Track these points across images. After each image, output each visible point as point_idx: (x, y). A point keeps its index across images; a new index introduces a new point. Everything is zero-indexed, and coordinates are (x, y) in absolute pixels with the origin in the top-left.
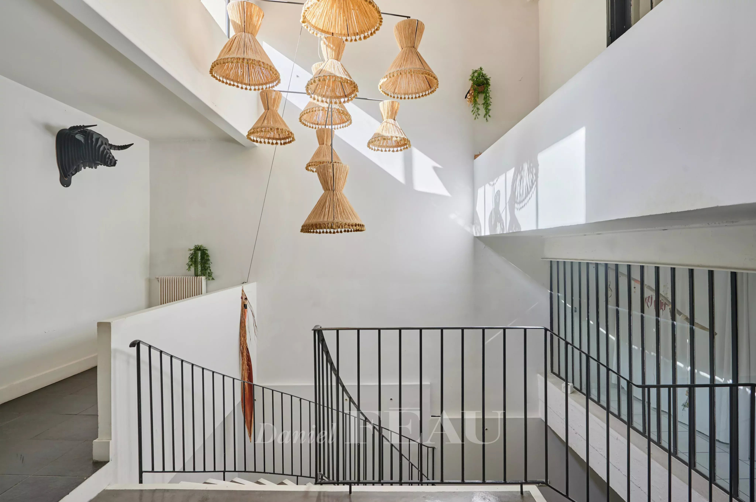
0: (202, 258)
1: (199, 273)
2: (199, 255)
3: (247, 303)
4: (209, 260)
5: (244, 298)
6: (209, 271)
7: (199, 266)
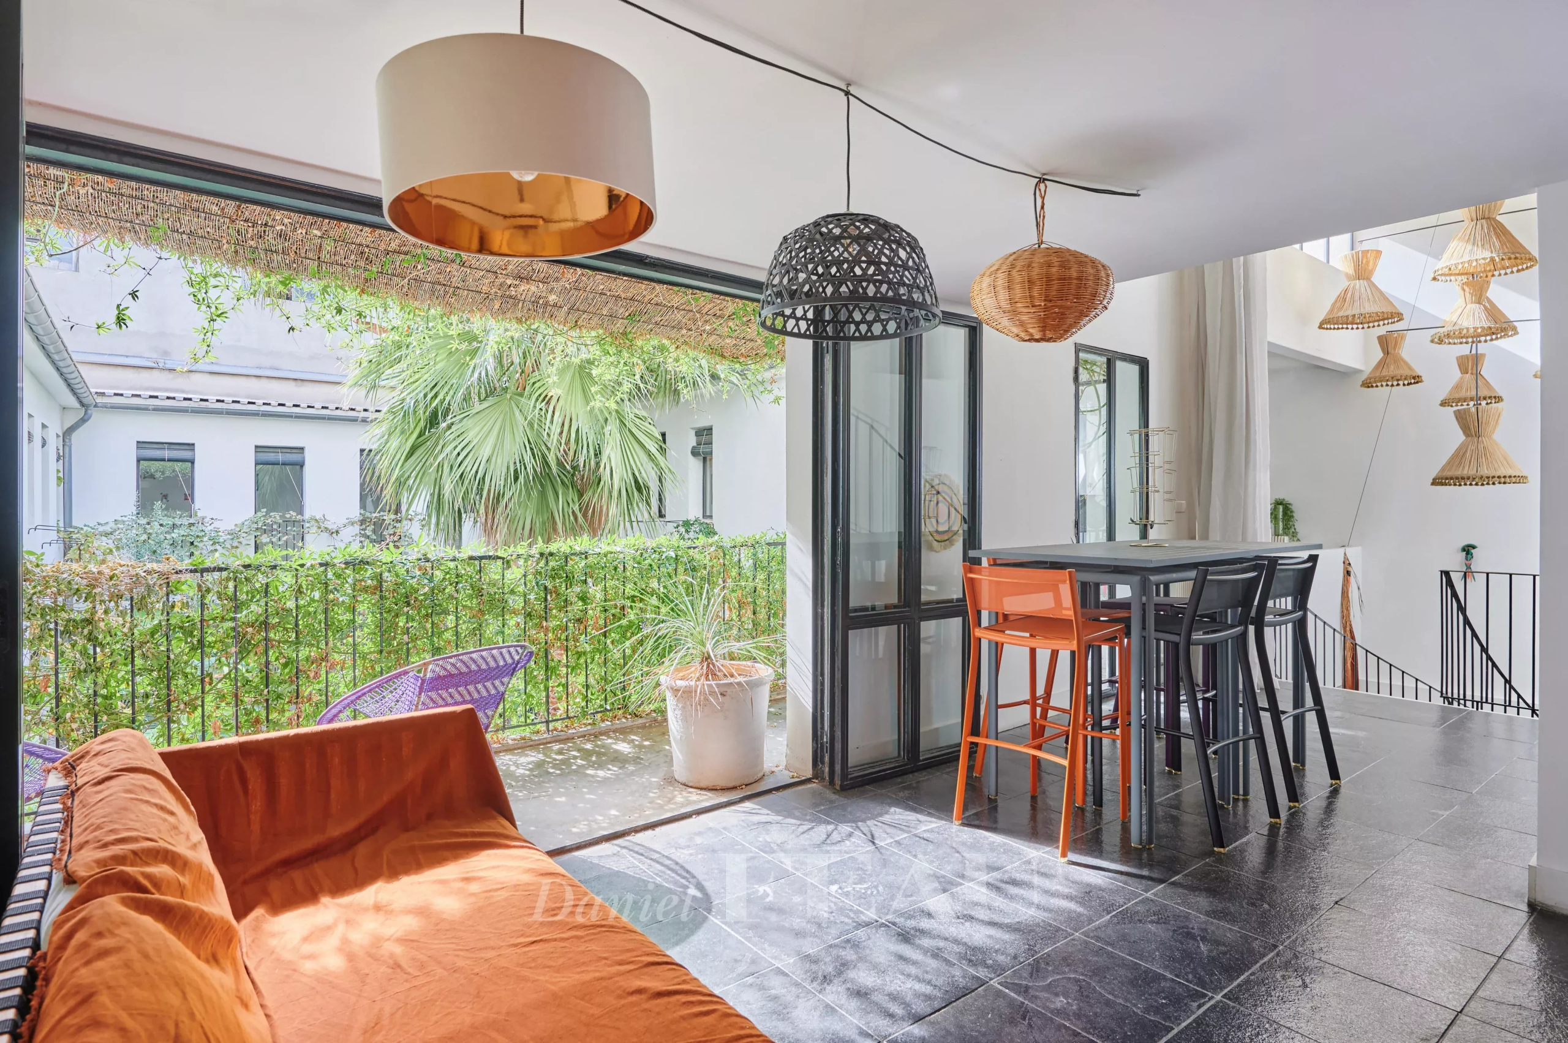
0: (1285, 514)
1: (1281, 532)
2: (1281, 510)
3: (1350, 569)
4: (1293, 517)
5: (1347, 563)
6: (1293, 530)
7: (1281, 523)
